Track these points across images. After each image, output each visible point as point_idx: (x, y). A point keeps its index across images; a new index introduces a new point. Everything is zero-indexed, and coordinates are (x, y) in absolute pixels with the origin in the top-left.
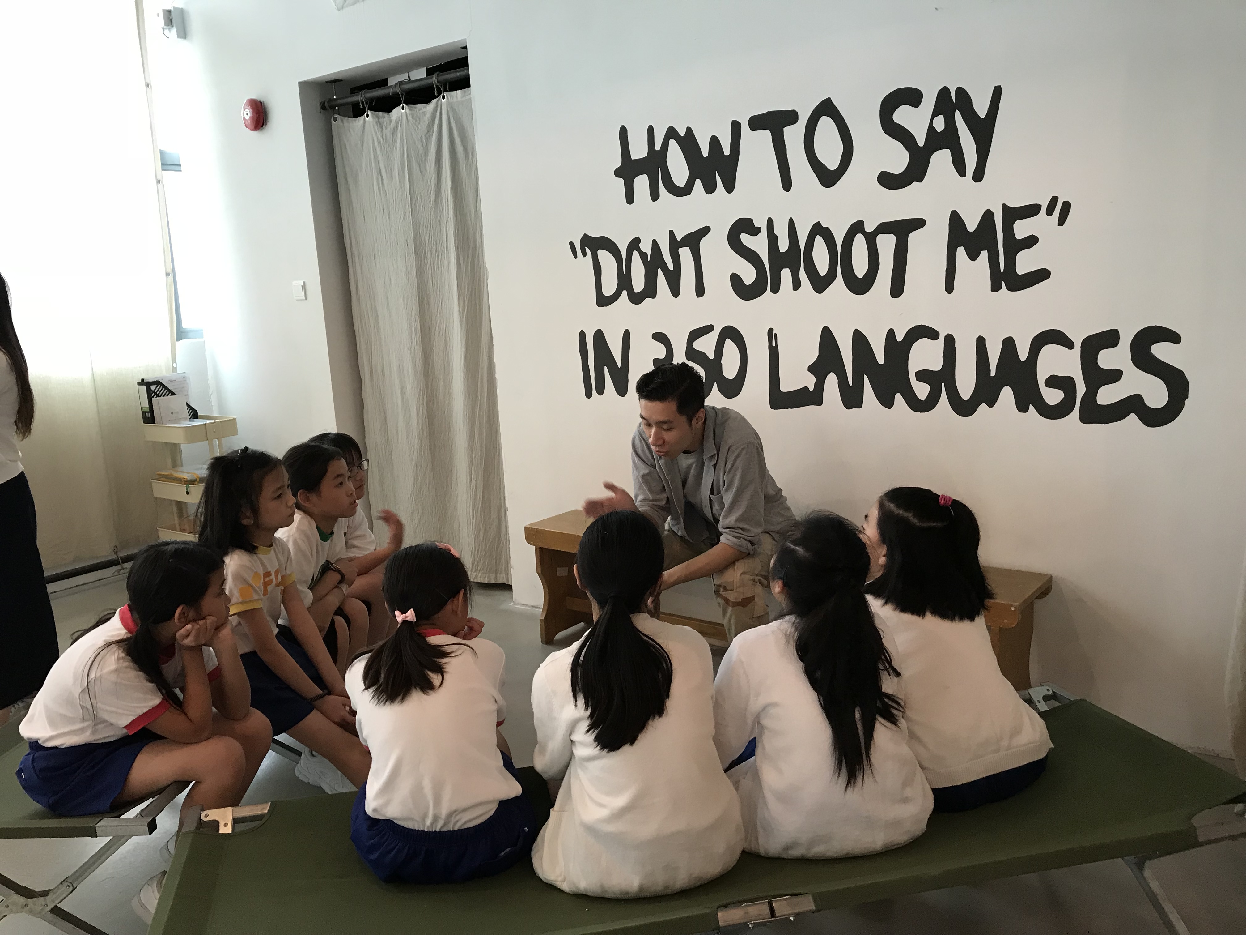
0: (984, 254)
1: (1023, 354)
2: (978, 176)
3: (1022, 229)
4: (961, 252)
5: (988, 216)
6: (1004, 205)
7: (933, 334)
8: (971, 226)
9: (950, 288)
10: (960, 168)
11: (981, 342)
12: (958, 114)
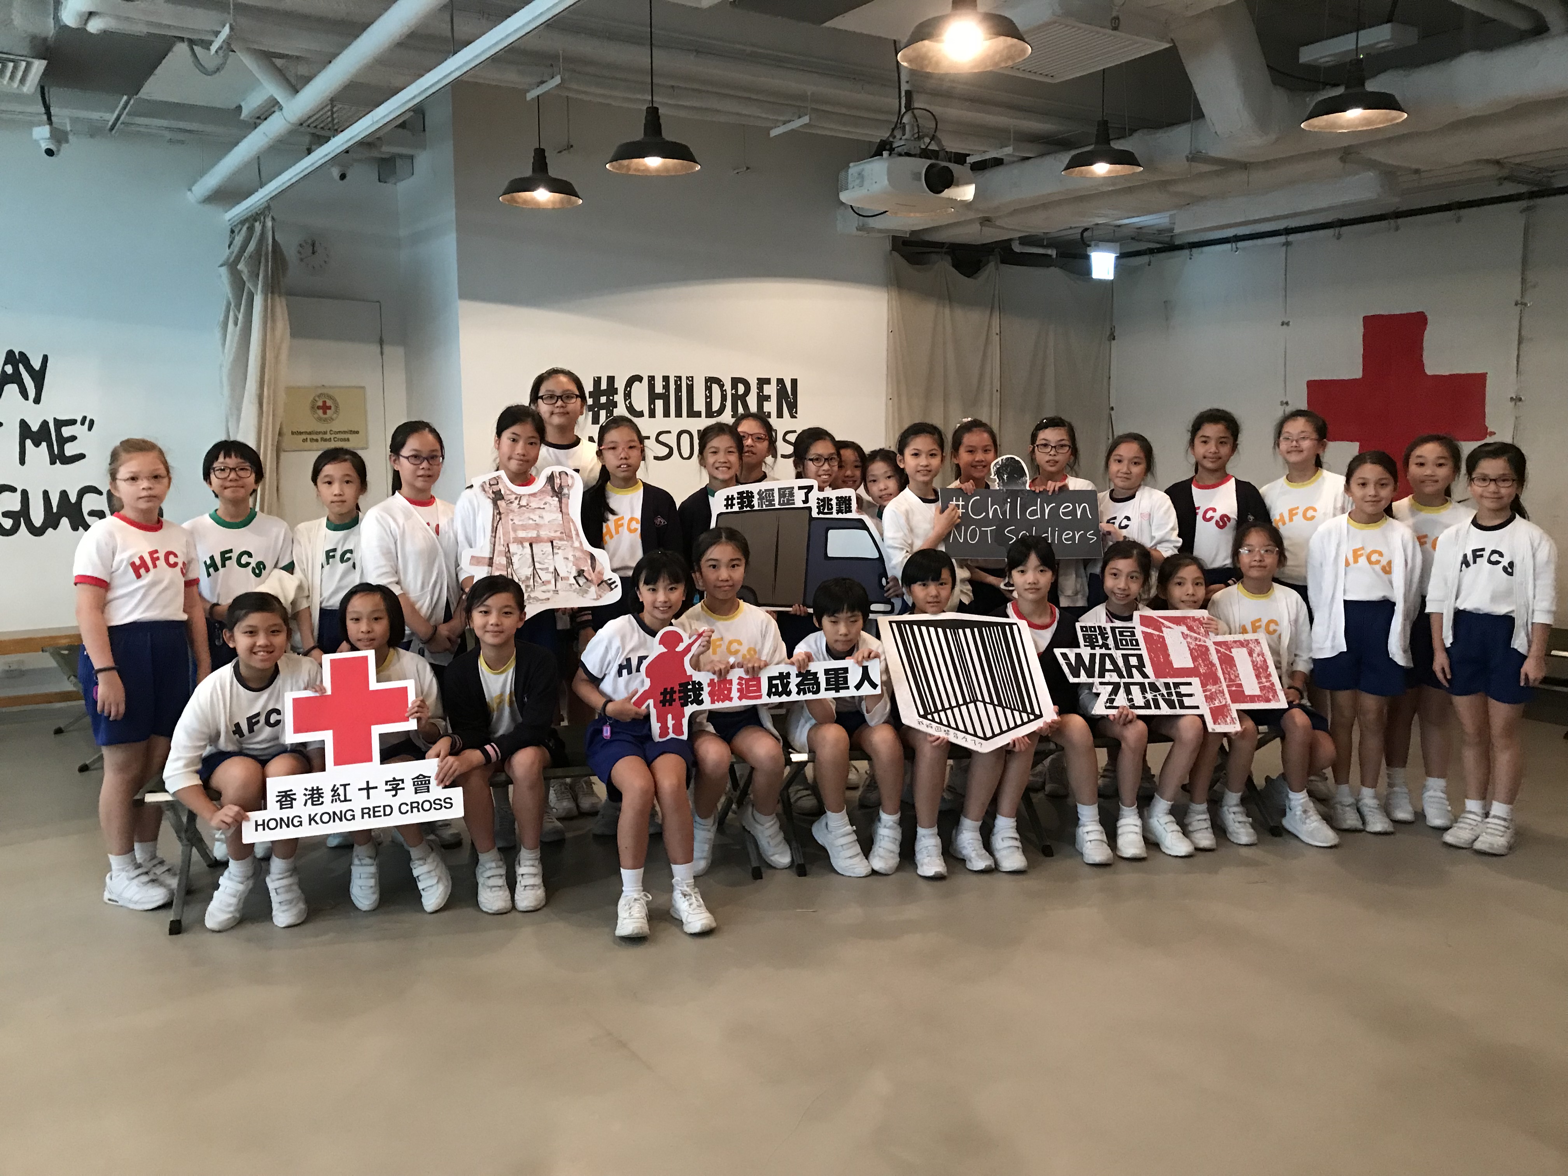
0: (44, 444)
1: (73, 499)
2: (37, 401)
3: (66, 432)
4: (28, 442)
5: (45, 424)
6: (55, 419)
7: (13, 489)
8: (35, 427)
9: (22, 462)
10: (25, 396)
11: (46, 493)
12: (21, 365)
